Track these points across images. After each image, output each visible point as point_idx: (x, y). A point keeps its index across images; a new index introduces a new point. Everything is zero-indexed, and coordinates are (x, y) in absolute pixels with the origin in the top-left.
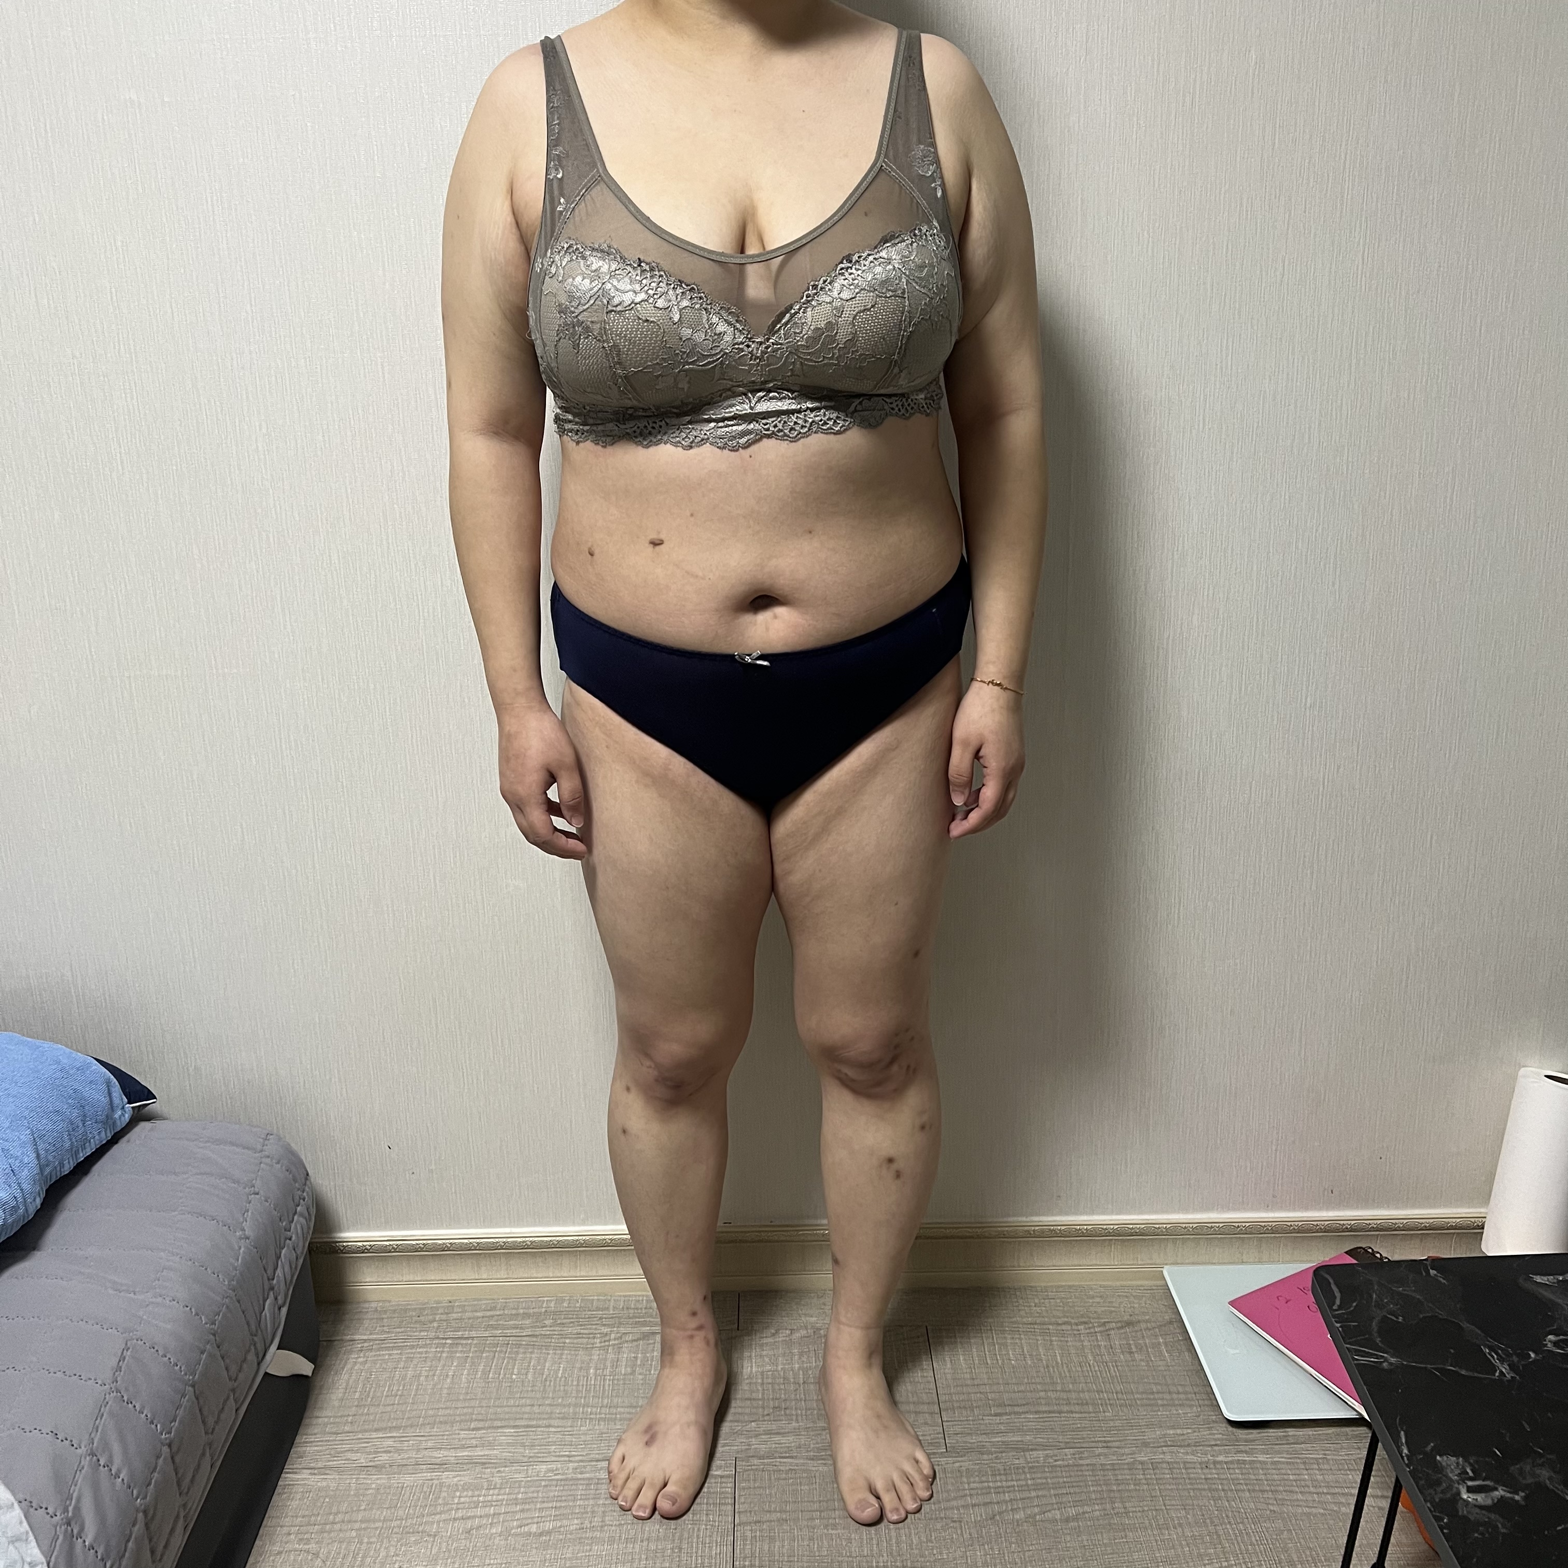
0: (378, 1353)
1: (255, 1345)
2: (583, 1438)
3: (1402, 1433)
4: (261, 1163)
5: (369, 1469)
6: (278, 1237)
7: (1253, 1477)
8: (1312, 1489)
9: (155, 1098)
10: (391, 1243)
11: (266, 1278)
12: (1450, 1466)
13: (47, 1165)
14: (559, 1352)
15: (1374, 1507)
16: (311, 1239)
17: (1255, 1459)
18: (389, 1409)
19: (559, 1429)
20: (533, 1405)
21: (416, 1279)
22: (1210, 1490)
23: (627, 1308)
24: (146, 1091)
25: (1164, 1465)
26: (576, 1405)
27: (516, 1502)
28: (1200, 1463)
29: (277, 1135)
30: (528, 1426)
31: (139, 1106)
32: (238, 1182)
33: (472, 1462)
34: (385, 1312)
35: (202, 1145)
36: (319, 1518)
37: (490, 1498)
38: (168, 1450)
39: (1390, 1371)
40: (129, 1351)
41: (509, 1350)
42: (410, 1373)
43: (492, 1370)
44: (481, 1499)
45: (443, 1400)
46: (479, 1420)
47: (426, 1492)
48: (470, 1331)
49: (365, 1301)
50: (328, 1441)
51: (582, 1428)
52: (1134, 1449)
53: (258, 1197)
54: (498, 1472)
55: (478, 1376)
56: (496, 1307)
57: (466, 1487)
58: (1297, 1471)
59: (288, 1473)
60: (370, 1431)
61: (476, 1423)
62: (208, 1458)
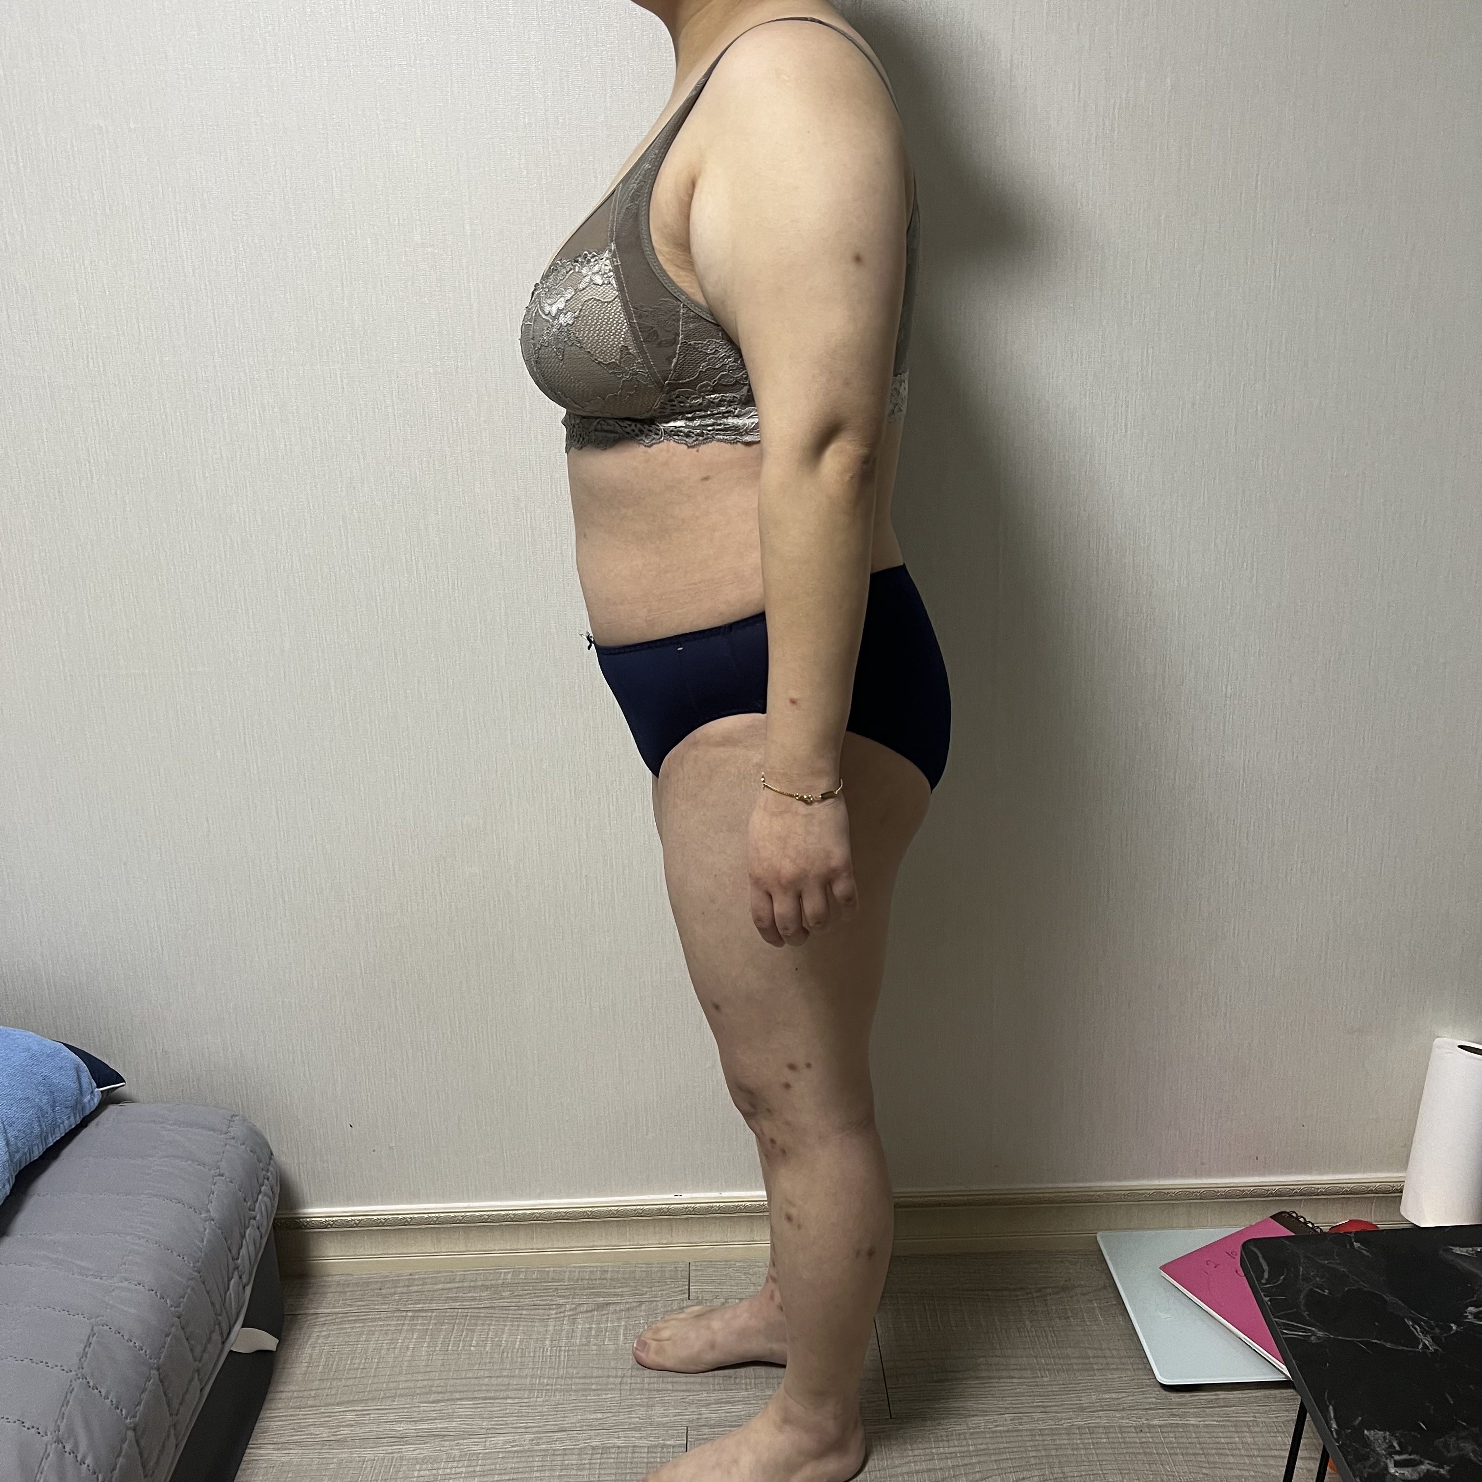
0: (341, 1327)
1: (219, 1324)
2: (539, 1409)
3: (1331, 1407)
4: (226, 1145)
5: (331, 1443)
6: (242, 1218)
7: (1185, 1440)
8: (1243, 1452)
9: (124, 1081)
10: (353, 1218)
11: (230, 1258)
12: (1377, 1440)
13: (17, 1152)
14: (516, 1323)
16: (276, 1214)
17: (1188, 1422)
18: (351, 1382)
19: (516, 1401)
20: (491, 1377)
21: (378, 1253)
22: (1145, 1453)
23: (582, 1279)
24: (115, 1075)
25: (1101, 1430)
26: (532, 1377)
28: (1135, 1428)
29: (243, 1117)
30: (486, 1398)
31: (109, 1089)
32: (204, 1165)
33: (432, 1435)
34: (348, 1285)
35: (169, 1127)
37: (449, 1471)
38: (133, 1434)
39: (1320, 1345)
40: (95, 1337)
41: (467, 1322)
42: (372, 1346)
43: (451, 1342)
44: (440, 1472)
45: (404, 1373)
46: (439, 1393)
47: (386, 1466)
48: (430, 1303)
49: (329, 1275)
50: (292, 1415)
51: (538, 1399)
52: (1071, 1413)
53: (223, 1178)
54: (457, 1444)
55: (438, 1349)
56: (455, 1279)
57: (425, 1461)
58: (1229, 1434)
59: (252, 1448)
60: (333, 1405)
61: (436, 1395)
62: (172, 1440)
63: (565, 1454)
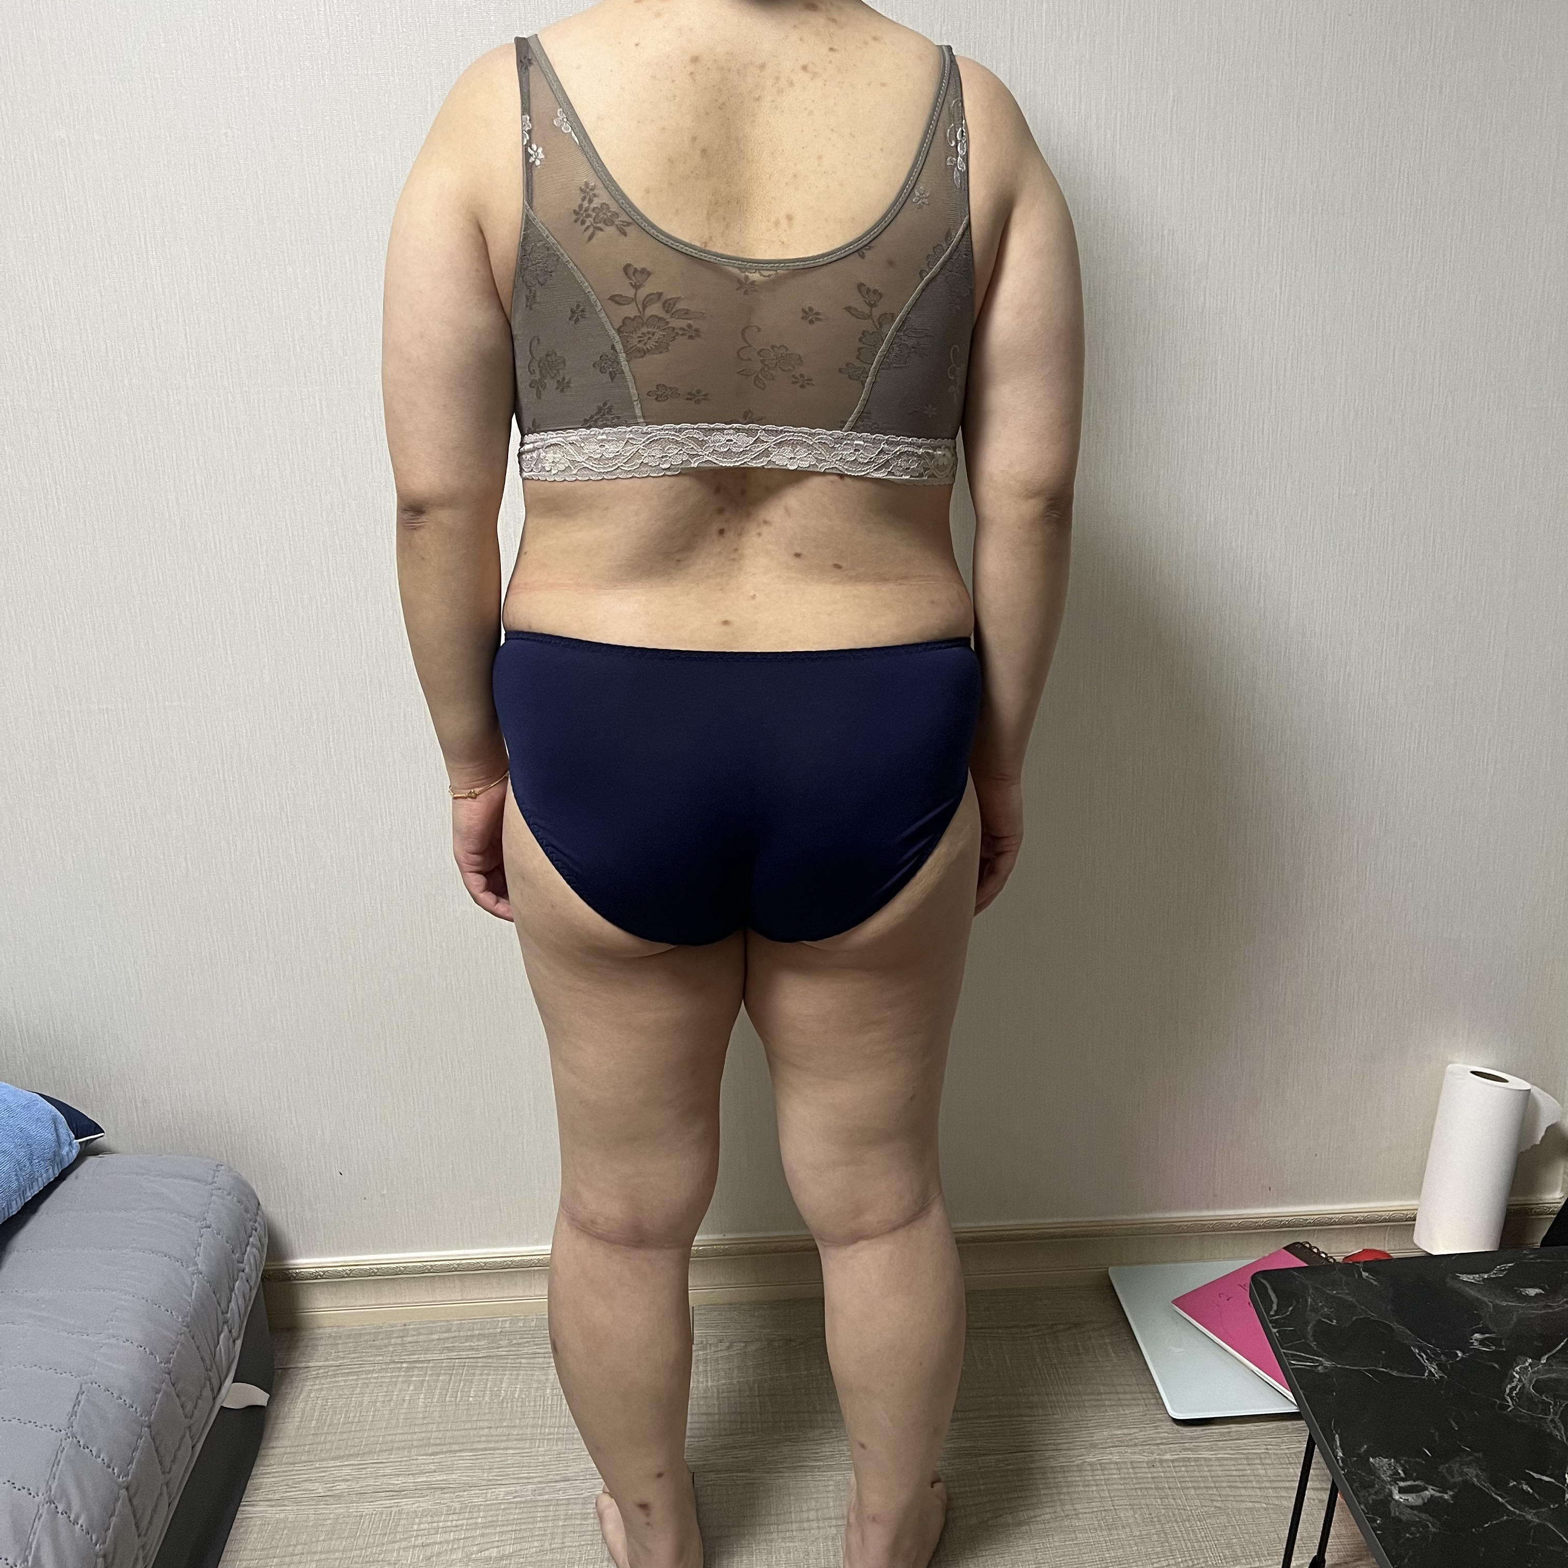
0: (333, 1380)
1: (210, 1380)
2: (541, 1459)
3: (1337, 1436)
4: (212, 1195)
5: (327, 1498)
6: (231, 1271)
7: (1197, 1474)
8: (1255, 1484)
9: (103, 1132)
10: (344, 1268)
11: (220, 1313)
12: (1382, 1467)
14: (516, 1373)
15: (1314, 1500)
16: (265, 1266)
17: (1200, 1456)
18: (345, 1436)
19: (517, 1451)
20: (491, 1428)
21: (370, 1303)
22: (1157, 1488)
24: (94, 1125)
25: (1113, 1466)
26: (533, 1426)
27: (476, 1526)
28: (1147, 1462)
29: (228, 1167)
30: (485, 1449)
31: (87, 1140)
32: (190, 1216)
33: (432, 1488)
34: (340, 1337)
35: (151, 1178)
36: (278, 1551)
37: (449, 1524)
38: (126, 1493)
39: (1327, 1375)
40: (84, 1395)
41: (465, 1372)
42: (366, 1399)
43: (449, 1393)
44: (441, 1524)
45: (401, 1425)
46: (436, 1445)
47: (385, 1520)
48: (425, 1354)
49: (319, 1327)
50: (286, 1471)
51: (540, 1449)
52: (1082, 1450)
53: (210, 1230)
54: (457, 1497)
55: (435, 1400)
56: (451, 1329)
57: (425, 1513)
58: (1241, 1467)
59: (245, 1506)
60: (328, 1459)
61: (434, 1447)
62: (165, 1498)
63: (568, 1504)
